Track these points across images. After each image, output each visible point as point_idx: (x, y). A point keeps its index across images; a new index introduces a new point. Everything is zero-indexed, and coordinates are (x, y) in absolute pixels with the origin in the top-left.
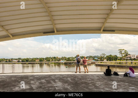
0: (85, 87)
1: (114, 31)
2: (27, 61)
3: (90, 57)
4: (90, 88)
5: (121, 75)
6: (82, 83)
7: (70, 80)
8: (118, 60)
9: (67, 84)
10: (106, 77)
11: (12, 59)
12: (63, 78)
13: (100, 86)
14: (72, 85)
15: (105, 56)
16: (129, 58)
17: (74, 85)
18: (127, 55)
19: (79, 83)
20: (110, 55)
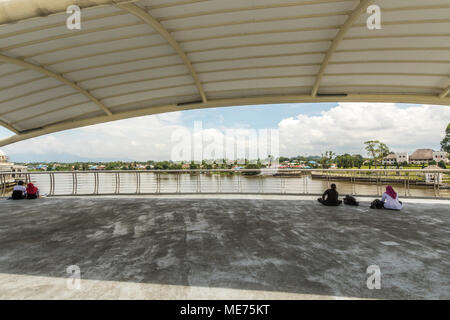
0: (260, 237)
1: (346, 95)
2: (165, 167)
3: (300, 159)
4: (273, 239)
5: (364, 205)
6: (258, 224)
7: (232, 216)
8: (366, 164)
9: (219, 226)
10: (325, 209)
11: (135, 163)
12: (219, 208)
13: (301, 234)
14: (231, 231)
15: (334, 157)
16: (390, 162)
17: (234, 229)
18: (385, 155)
19: (251, 225)
20: (346, 155)
